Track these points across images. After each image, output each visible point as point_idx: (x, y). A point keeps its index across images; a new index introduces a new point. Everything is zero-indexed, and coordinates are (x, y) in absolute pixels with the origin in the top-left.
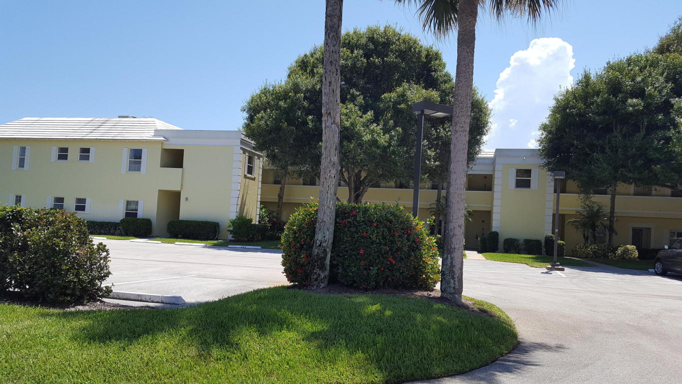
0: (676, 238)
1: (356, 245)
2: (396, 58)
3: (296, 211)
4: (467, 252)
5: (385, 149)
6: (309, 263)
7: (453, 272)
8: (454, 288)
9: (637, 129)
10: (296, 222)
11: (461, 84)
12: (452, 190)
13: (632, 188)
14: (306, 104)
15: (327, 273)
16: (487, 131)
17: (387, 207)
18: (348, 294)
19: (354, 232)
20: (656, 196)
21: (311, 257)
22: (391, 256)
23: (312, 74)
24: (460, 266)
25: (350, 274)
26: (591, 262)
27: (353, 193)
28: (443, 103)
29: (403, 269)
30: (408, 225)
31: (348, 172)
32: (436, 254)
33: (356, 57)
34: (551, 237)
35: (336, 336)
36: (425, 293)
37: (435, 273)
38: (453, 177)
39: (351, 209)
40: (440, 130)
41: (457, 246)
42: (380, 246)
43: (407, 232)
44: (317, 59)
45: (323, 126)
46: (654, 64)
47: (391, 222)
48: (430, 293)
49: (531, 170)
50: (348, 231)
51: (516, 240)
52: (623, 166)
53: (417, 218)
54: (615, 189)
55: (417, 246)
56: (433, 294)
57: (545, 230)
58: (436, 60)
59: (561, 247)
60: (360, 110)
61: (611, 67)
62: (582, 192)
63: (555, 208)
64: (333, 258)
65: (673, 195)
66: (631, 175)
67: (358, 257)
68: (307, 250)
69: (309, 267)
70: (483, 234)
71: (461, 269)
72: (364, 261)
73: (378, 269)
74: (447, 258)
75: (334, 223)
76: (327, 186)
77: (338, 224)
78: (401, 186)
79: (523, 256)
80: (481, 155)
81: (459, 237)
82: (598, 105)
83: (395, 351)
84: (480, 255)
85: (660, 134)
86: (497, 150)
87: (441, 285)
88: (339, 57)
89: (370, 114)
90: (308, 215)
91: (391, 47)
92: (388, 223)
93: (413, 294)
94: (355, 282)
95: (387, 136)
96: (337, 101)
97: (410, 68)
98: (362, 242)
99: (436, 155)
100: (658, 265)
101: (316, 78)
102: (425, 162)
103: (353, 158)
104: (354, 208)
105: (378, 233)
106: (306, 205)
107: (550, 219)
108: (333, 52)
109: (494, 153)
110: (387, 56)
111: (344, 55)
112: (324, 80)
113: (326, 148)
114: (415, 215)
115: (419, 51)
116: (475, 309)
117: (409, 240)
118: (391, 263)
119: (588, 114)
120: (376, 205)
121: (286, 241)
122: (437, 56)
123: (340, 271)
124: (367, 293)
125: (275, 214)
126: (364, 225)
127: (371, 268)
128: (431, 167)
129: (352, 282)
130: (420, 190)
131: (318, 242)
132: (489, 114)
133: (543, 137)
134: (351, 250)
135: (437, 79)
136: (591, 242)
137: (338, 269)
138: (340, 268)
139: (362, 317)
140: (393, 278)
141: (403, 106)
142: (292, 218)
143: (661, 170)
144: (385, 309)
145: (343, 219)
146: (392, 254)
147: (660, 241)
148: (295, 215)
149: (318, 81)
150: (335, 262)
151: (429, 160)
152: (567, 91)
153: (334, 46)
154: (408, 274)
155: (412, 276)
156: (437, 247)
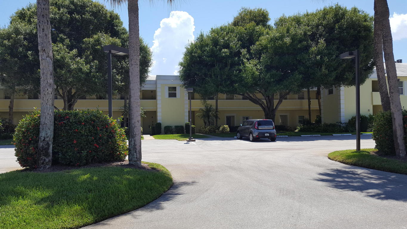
0: (245, 120)
1: (71, 138)
2: (90, 16)
3: (24, 117)
4: (144, 136)
5: (87, 74)
6: (36, 153)
7: (136, 148)
8: (136, 158)
9: (226, 65)
10: (24, 125)
11: (132, 36)
12: (132, 100)
13: (225, 96)
14: (25, 43)
15: (50, 158)
16: (151, 65)
17: (91, 112)
18: (67, 170)
19: (68, 129)
20: (236, 99)
21: (37, 148)
22: (96, 143)
23: (30, 22)
24: (139, 145)
25: (68, 157)
26: (208, 136)
27: (66, 103)
28: (124, 47)
29: (104, 150)
30: (106, 123)
31: (62, 89)
32: (125, 139)
33: (62, 13)
34: (188, 123)
35: (59, 198)
36: (119, 163)
37: (125, 150)
38: (132, 92)
39: (65, 115)
40: (123, 63)
41: (137, 133)
42: (87, 137)
43: (105, 127)
44: (32, 12)
45: (40, 58)
46: (232, 31)
47: (94, 121)
48: (122, 163)
49: (176, 87)
50: (64, 129)
51: (170, 127)
52: (221, 85)
53: (111, 118)
54: (218, 97)
55: (113, 135)
56: (124, 163)
57: (185, 120)
58: (117, 19)
59: (193, 128)
60: (67, 48)
61: (213, 31)
62: (202, 99)
63: (189, 108)
64: (54, 148)
65: (243, 99)
66: (225, 89)
67: (73, 145)
68: (34, 144)
69: (36, 156)
70: (153, 125)
71: (140, 146)
72: (77, 147)
73: (87, 152)
74: (132, 141)
75: (53, 124)
76: (46, 100)
77: (56, 125)
78: (100, 98)
79: (174, 135)
80: (149, 79)
81: (138, 128)
82: (207, 51)
83: (101, 201)
84: (152, 137)
85: (237, 67)
86: (157, 75)
87: (129, 157)
88: (49, 13)
89: (75, 51)
90: (33, 120)
91: (86, 9)
92: (92, 122)
93: (111, 165)
94: (71, 162)
95: (88, 66)
96: (49, 42)
97: (100, 23)
98: (75, 136)
99: (121, 78)
100: (238, 134)
101: (33, 25)
102: (115, 83)
103: (65, 80)
104: (67, 113)
105: (85, 129)
106: (31, 113)
107: (187, 114)
108: (44, 9)
109: (155, 78)
110: (84, 14)
111: (53, 11)
112: (38, 27)
113: (43, 74)
114: (110, 116)
115: (105, 13)
116: (149, 168)
117: (107, 132)
118: (96, 147)
119: (203, 57)
120: (83, 111)
121: (17, 139)
122: (117, 17)
123: (60, 156)
124: (81, 168)
125: (7, 120)
126: (75, 125)
127: (82, 152)
128: (119, 86)
129: (69, 162)
130: (112, 100)
131: (42, 138)
132: (151, 55)
133: (181, 69)
134: (67, 141)
135: (118, 32)
136: (208, 125)
137: (59, 155)
138: (60, 154)
139: (77, 184)
140: (98, 156)
141: (98, 47)
142: (20, 123)
143: (238, 86)
144: (93, 177)
145: (60, 121)
146: (96, 142)
147: (239, 122)
148: (23, 120)
149: (34, 28)
150: (56, 151)
151: (118, 81)
152: (192, 44)
153: (44, 5)
154: (108, 153)
155: (110, 154)
156: (125, 134)
